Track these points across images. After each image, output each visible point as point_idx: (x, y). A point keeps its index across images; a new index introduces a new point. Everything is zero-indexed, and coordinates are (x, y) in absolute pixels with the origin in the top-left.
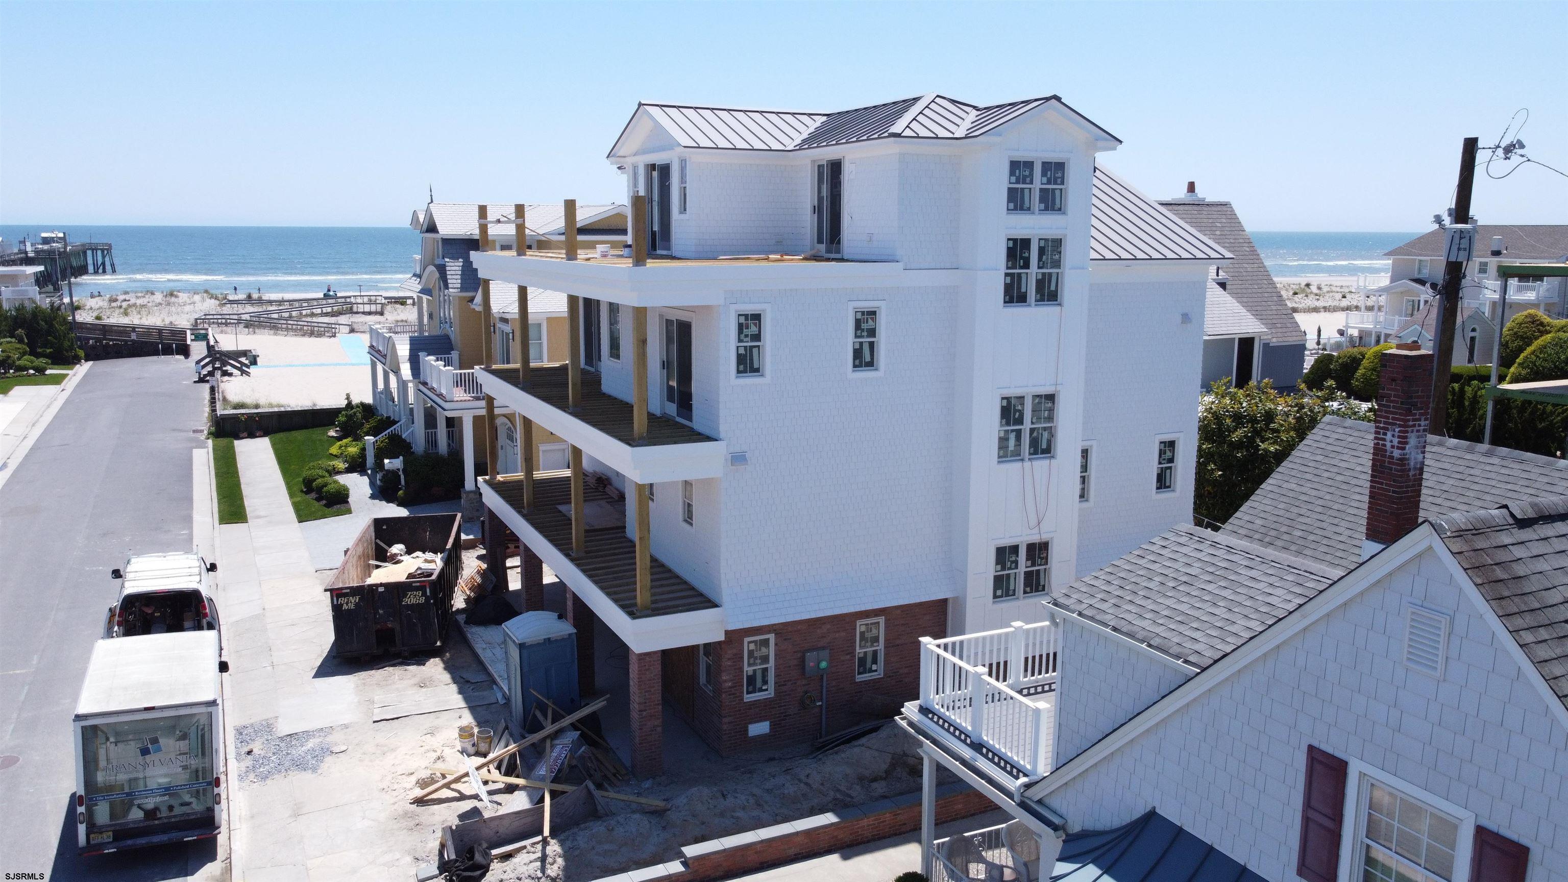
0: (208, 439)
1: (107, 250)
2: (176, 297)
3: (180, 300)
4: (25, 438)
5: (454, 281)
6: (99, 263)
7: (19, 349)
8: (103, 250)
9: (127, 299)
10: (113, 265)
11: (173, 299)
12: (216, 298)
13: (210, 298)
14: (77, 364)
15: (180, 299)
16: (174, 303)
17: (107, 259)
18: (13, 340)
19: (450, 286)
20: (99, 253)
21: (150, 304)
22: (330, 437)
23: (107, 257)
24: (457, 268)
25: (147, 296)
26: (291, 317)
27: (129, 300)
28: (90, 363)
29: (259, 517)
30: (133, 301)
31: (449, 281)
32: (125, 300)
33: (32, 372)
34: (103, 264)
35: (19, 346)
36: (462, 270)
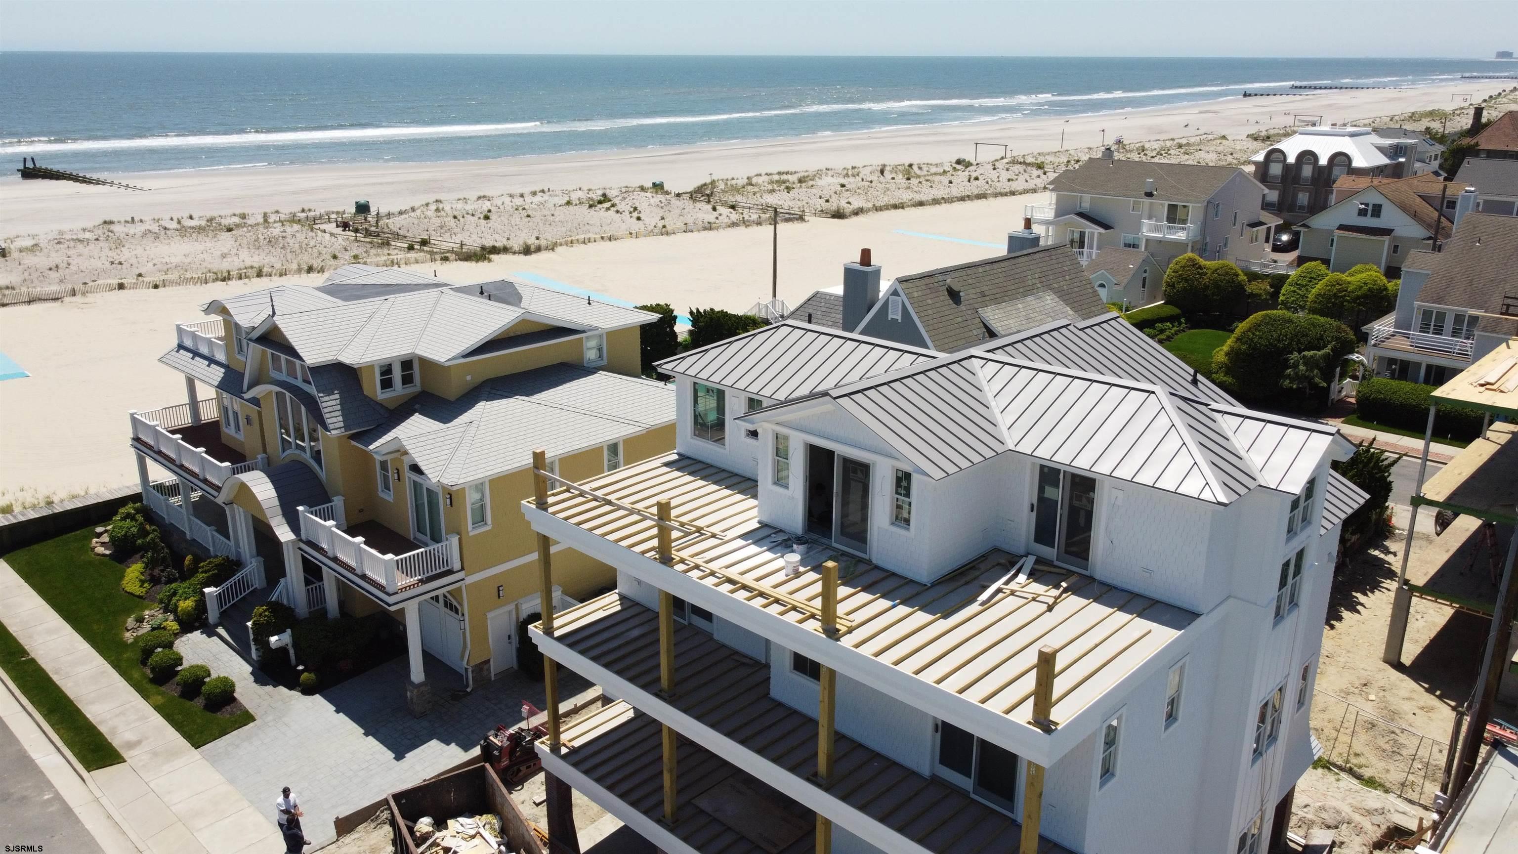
5: (334, 420)
19: (331, 427)
22: (99, 555)
24: (334, 403)
29: (131, 745)
31: (329, 421)
36: (341, 404)
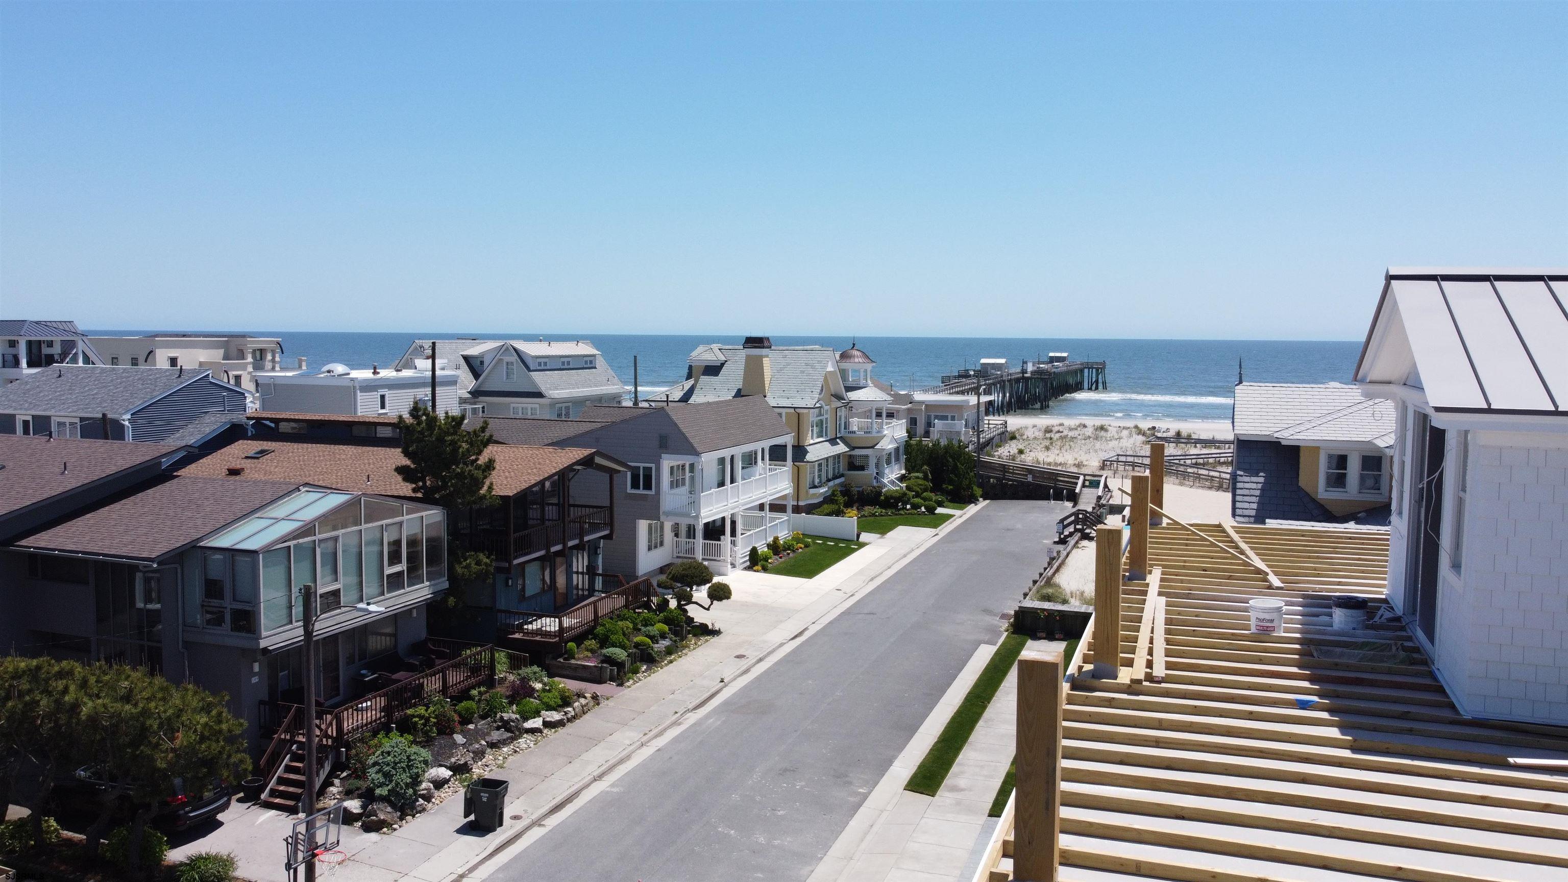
0: (1007, 631)
1: (1100, 369)
2: (1106, 430)
3: (1109, 435)
4: (852, 595)
5: (1246, 505)
6: (1094, 380)
7: (921, 485)
8: (1097, 370)
9: (1061, 430)
10: (1104, 383)
11: (1103, 433)
12: (1144, 434)
13: (1138, 434)
14: (970, 502)
15: (1109, 433)
16: (1102, 437)
17: (1100, 376)
18: (920, 475)
19: (1238, 512)
20: (1094, 370)
21: (1080, 437)
23: (1101, 375)
25: (1079, 429)
26: (1204, 464)
27: (1062, 432)
28: (987, 501)
29: (953, 789)
30: (1065, 433)
32: (1059, 432)
33: (923, 509)
34: (1097, 382)
35: (921, 482)
36: (1262, 490)
